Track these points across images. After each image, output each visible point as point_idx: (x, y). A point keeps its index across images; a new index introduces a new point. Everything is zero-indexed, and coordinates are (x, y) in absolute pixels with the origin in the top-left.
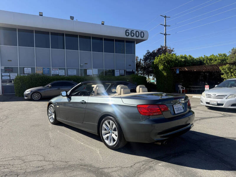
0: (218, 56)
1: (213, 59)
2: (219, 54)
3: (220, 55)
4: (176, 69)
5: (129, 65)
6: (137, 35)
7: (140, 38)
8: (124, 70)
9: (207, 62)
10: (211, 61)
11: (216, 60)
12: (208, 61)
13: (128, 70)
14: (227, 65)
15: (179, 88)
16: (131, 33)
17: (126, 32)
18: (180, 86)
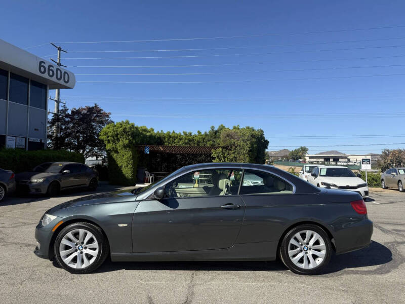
0: (182, 134)
1: (177, 137)
2: (184, 132)
3: (185, 134)
4: (143, 147)
5: (35, 129)
6: (59, 77)
7: (62, 82)
8: (26, 138)
9: (169, 139)
10: (175, 139)
11: (180, 139)
12: (171, 139)
13: (32, 139)
14: (220, 149)
15: (145, 174)
16: (49, 70)
17: (40, 66)
18: (147, 172)
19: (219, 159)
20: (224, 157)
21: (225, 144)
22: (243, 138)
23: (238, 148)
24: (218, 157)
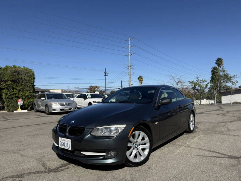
19: (8, 89)
20: (13, 88)
21: (13, 78)
22: (29, 75)
23: (25, 82)
24: (7, 88)
